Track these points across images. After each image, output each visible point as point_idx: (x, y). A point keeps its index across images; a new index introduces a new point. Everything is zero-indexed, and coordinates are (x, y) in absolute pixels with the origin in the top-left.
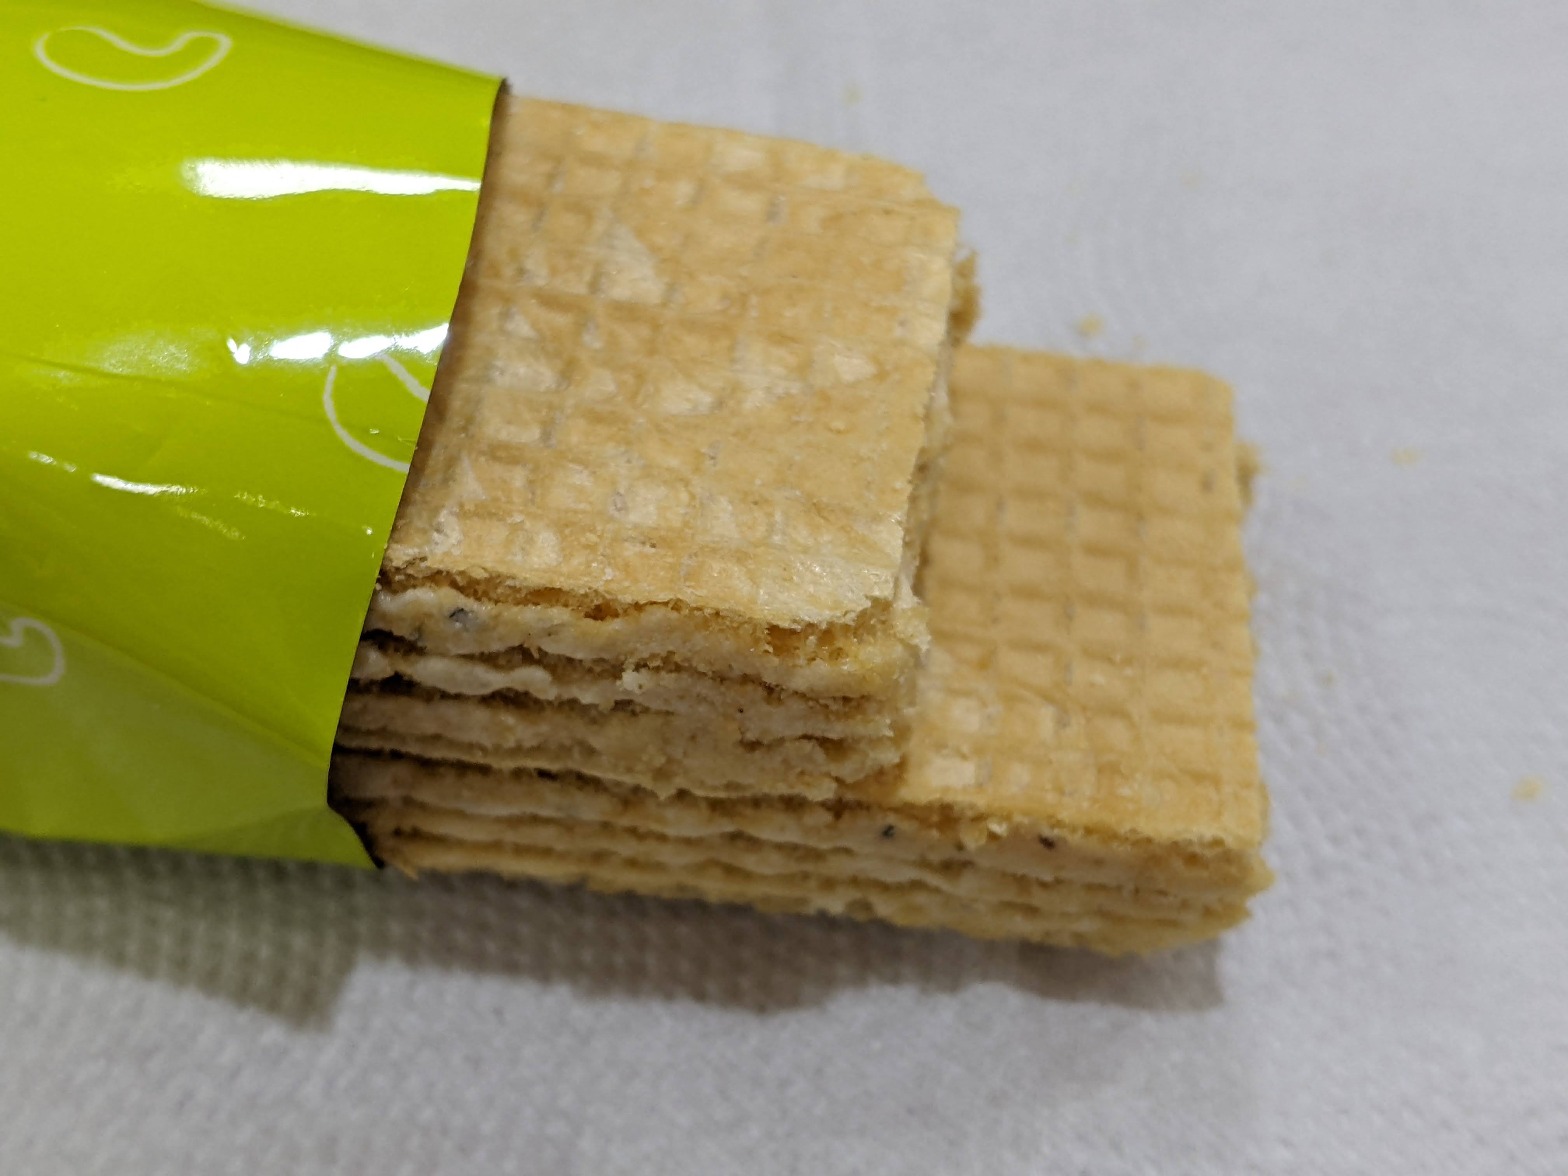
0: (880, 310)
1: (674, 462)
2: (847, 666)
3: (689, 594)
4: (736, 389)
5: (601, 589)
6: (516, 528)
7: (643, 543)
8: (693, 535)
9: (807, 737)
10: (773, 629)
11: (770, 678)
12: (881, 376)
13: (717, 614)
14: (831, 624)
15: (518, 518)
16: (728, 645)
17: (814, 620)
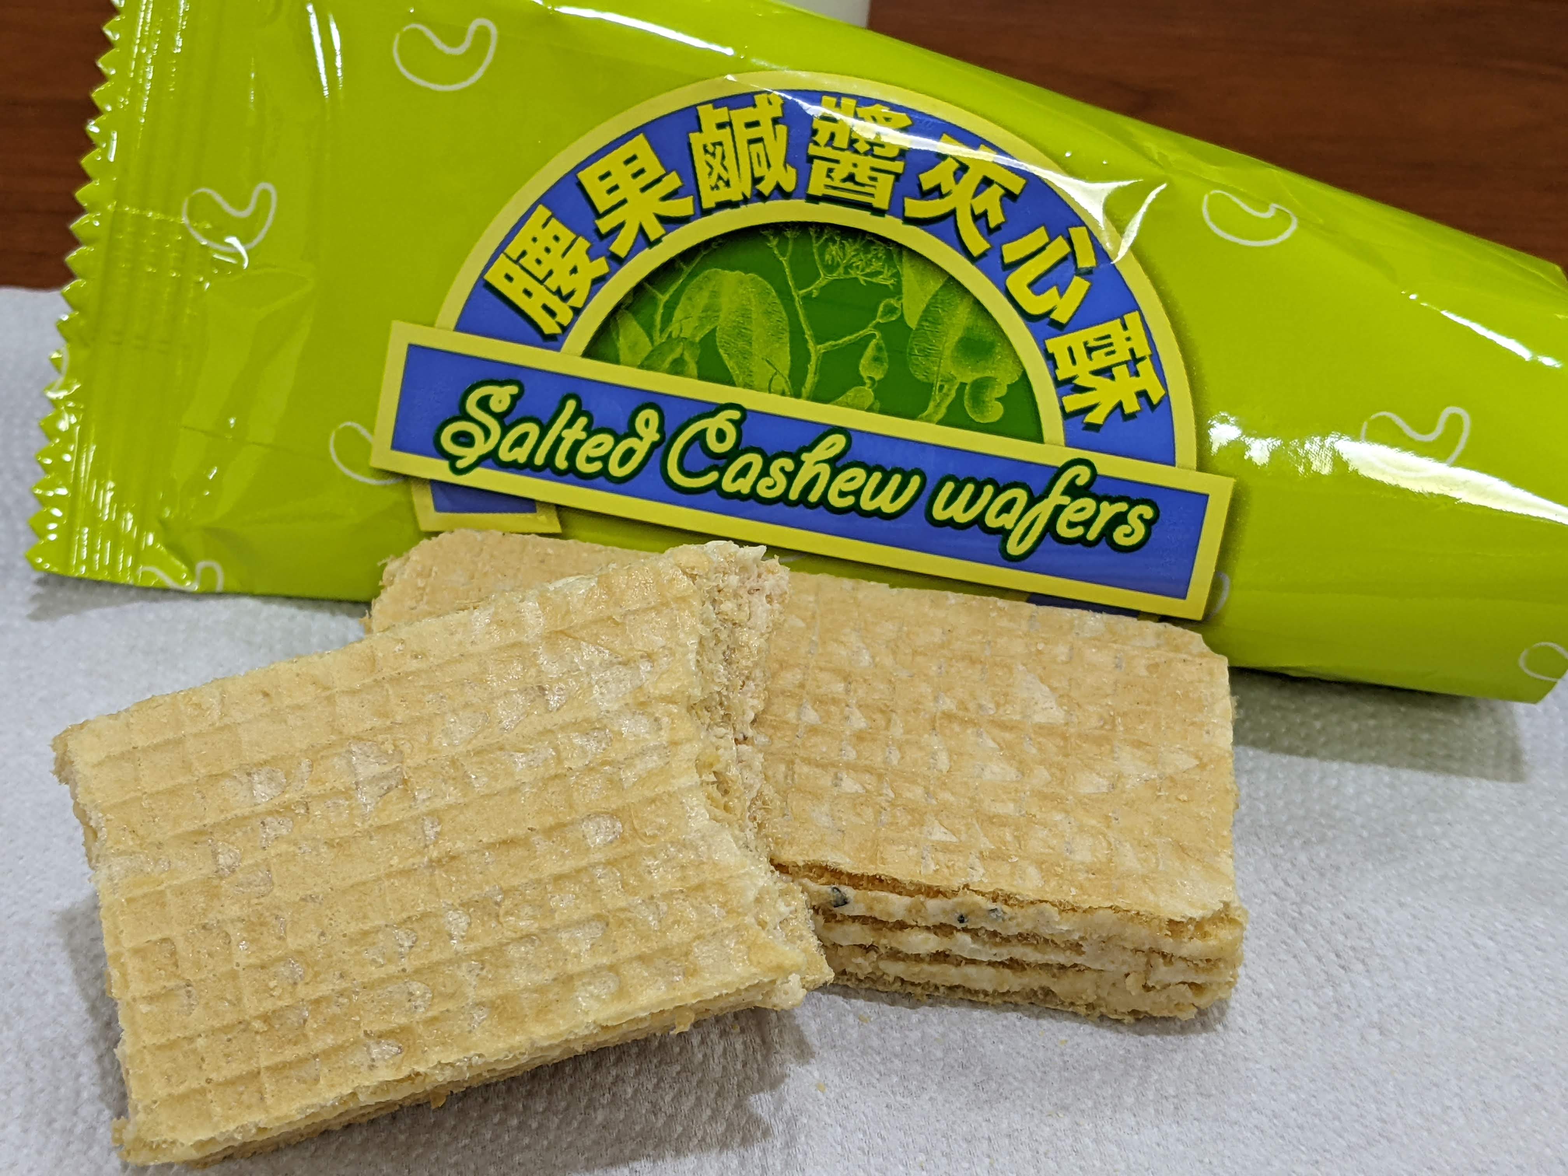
0: (1193, 724)
1: (1093, 822)
2: (1212, 942)
3: (1120, 902)
4: (1119, 777)
5: (1071, 901)
6: (1014, 865)
7: (1087, 872)
8: (1116, 867)
9: (1184, 983)
10: (1171, 922)
11: (1166, 950)
12: (1202, 766)
13: (1138, 914)
14: (1203, 918)
15: (1015, 859)
16: (1144, 932)
17: (1194, 916)
